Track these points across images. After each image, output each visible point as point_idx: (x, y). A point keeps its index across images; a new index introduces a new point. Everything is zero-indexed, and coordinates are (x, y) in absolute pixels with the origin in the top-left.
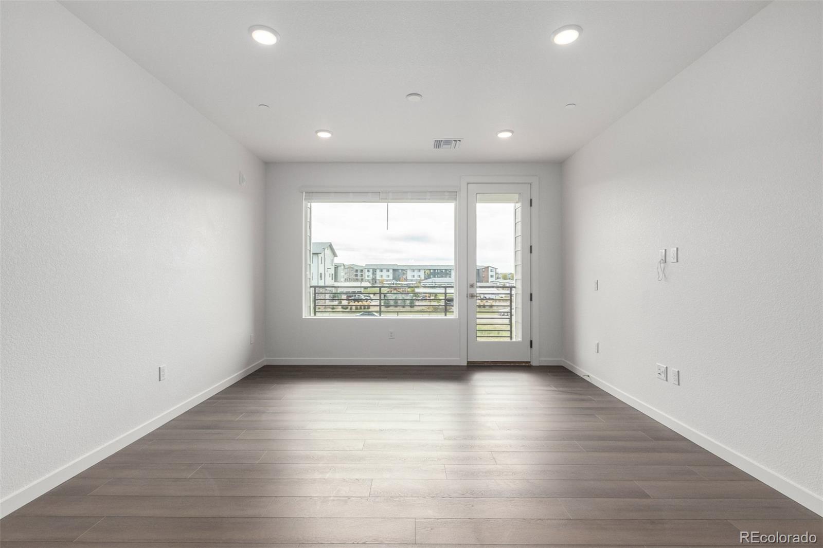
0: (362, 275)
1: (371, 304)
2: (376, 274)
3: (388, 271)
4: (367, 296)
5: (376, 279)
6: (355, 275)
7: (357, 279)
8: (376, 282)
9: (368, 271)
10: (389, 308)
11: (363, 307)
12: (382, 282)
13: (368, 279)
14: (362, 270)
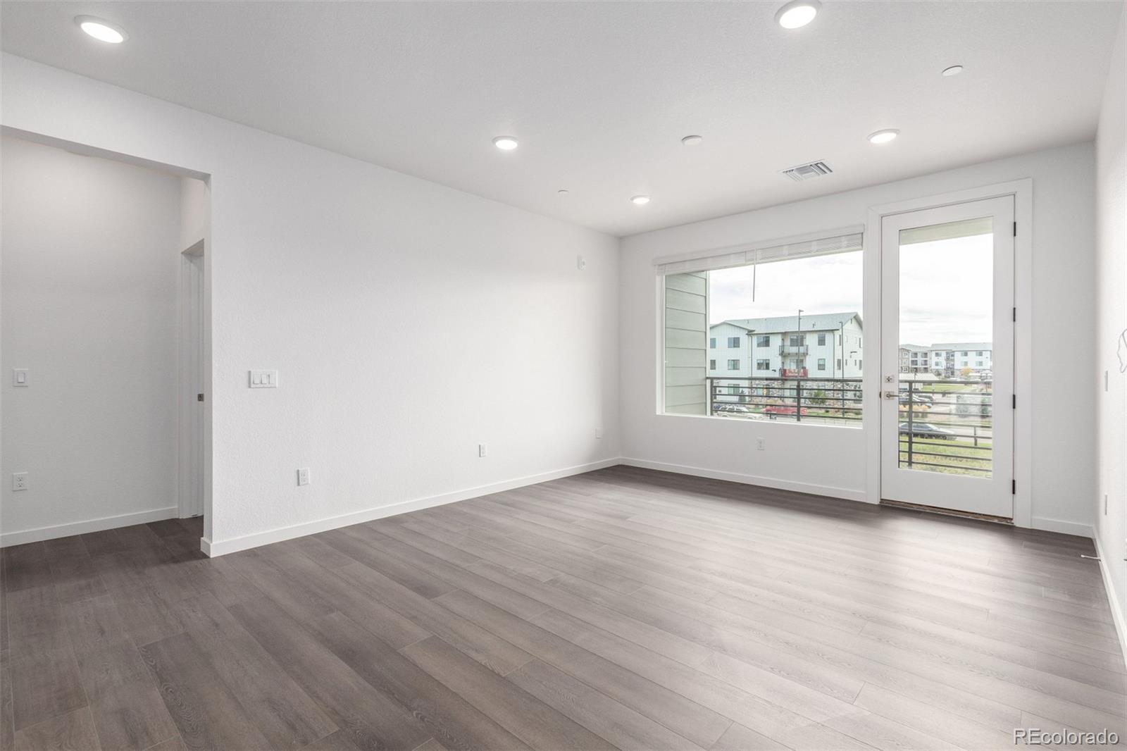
0: (926, 361)
1: (929, 410)
2: (953, 360)
3: (980, 354)
4: (926, 397)
5: (953, 369)
6: (912, 361)
7: (916, 368)
8: (953, 373)
9: (937, 355)
10: (966, 419)
11: (920, 415)
12: (966, 373)
13: (937, 367)
14: (926, 354)
